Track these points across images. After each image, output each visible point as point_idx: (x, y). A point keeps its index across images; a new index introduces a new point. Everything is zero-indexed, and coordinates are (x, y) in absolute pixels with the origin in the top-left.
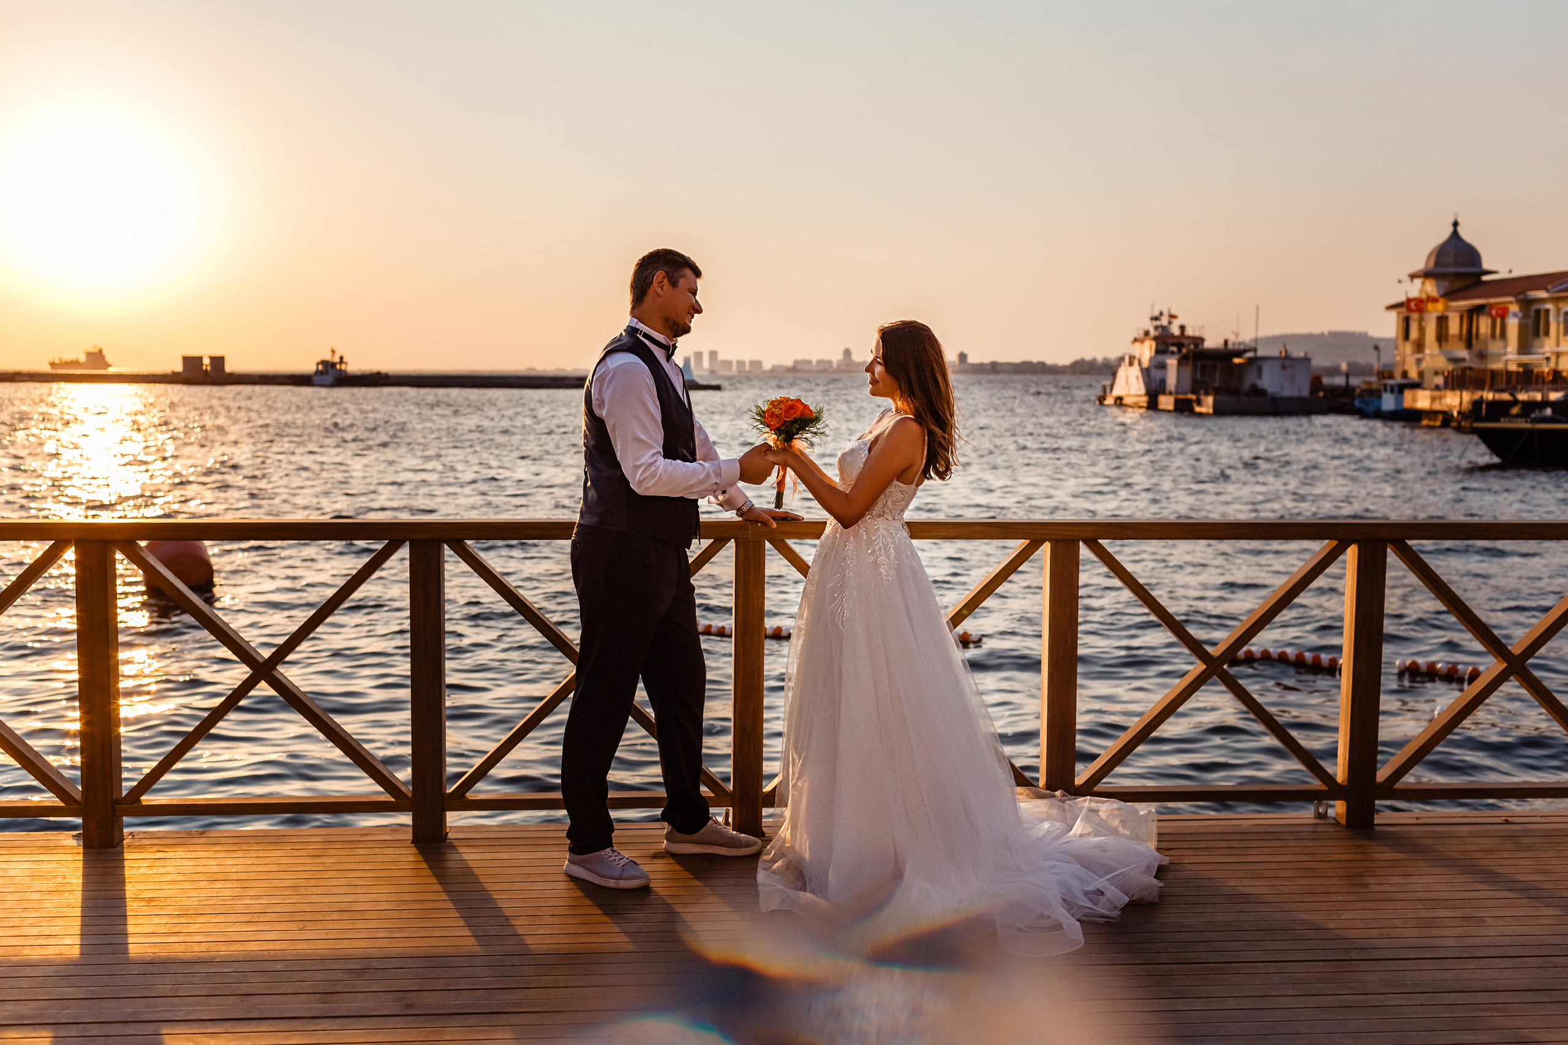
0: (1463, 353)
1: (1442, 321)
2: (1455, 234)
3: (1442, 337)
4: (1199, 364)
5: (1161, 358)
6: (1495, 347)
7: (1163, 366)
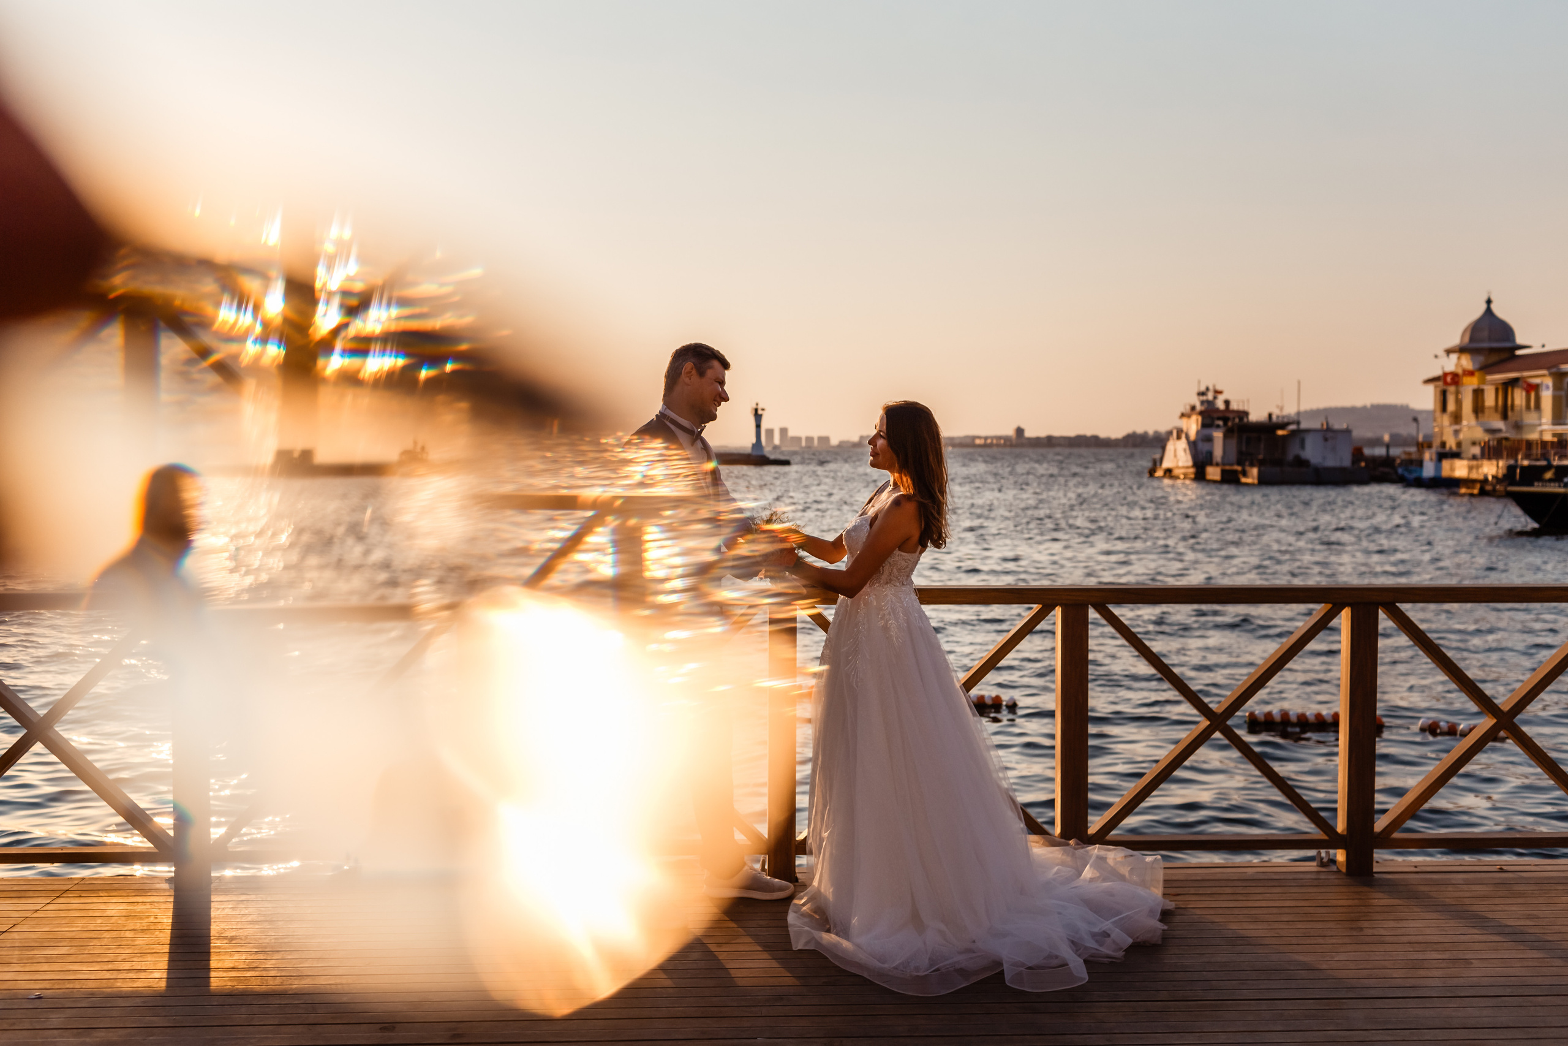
1: (1478, 394)
2: (1489, 311)
3: (1478, 409)
4: (1244, 436)
5: (1207, 431)
7: (1209, 439)
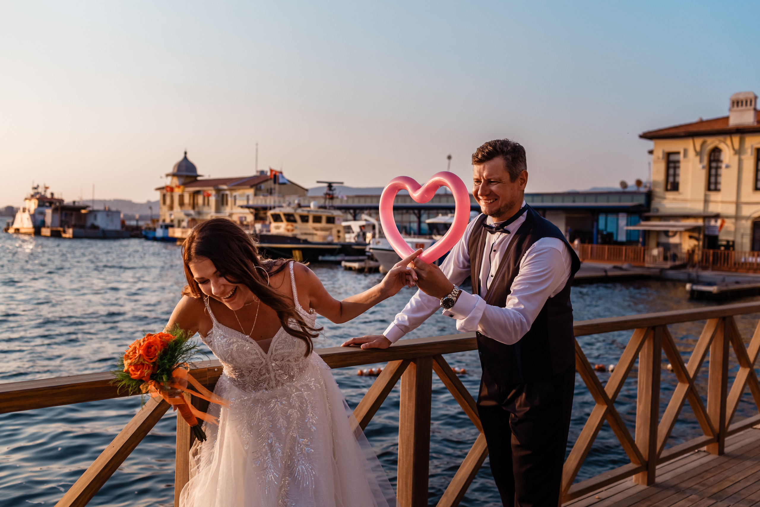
0: (192, 212)
1: (181, 197)
2: (185, 158)
3: (182, 204)
4: (64, 212)
5: (41, 209)
6: (206, 209)
7: (43, 214)
